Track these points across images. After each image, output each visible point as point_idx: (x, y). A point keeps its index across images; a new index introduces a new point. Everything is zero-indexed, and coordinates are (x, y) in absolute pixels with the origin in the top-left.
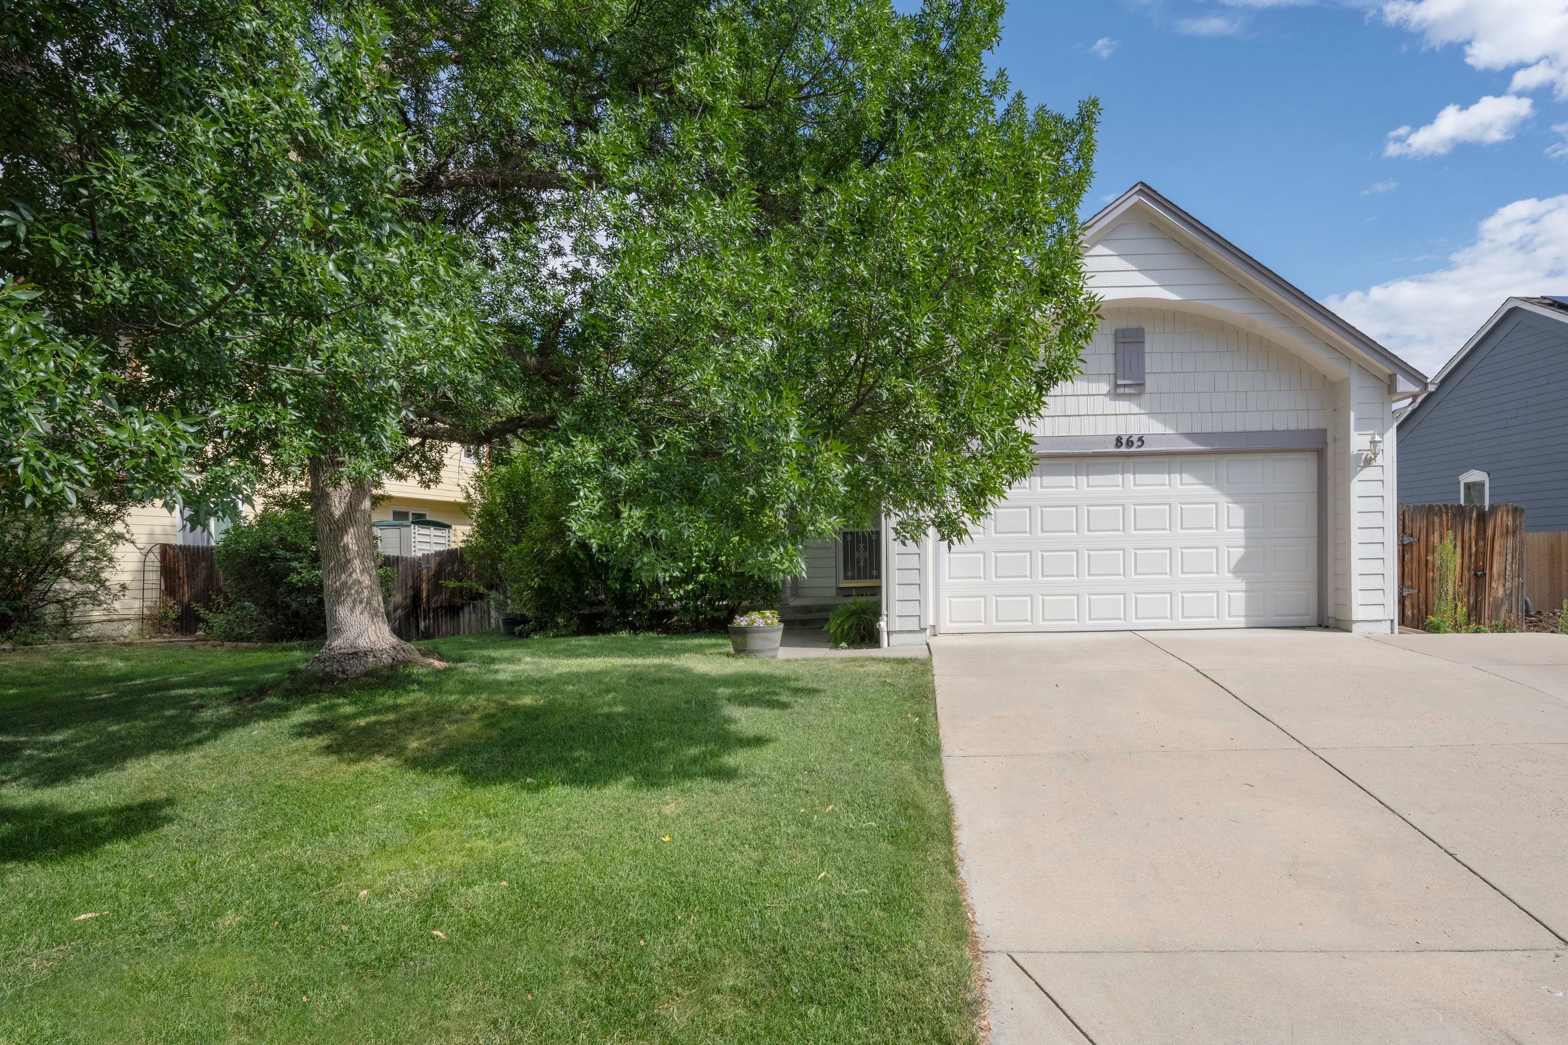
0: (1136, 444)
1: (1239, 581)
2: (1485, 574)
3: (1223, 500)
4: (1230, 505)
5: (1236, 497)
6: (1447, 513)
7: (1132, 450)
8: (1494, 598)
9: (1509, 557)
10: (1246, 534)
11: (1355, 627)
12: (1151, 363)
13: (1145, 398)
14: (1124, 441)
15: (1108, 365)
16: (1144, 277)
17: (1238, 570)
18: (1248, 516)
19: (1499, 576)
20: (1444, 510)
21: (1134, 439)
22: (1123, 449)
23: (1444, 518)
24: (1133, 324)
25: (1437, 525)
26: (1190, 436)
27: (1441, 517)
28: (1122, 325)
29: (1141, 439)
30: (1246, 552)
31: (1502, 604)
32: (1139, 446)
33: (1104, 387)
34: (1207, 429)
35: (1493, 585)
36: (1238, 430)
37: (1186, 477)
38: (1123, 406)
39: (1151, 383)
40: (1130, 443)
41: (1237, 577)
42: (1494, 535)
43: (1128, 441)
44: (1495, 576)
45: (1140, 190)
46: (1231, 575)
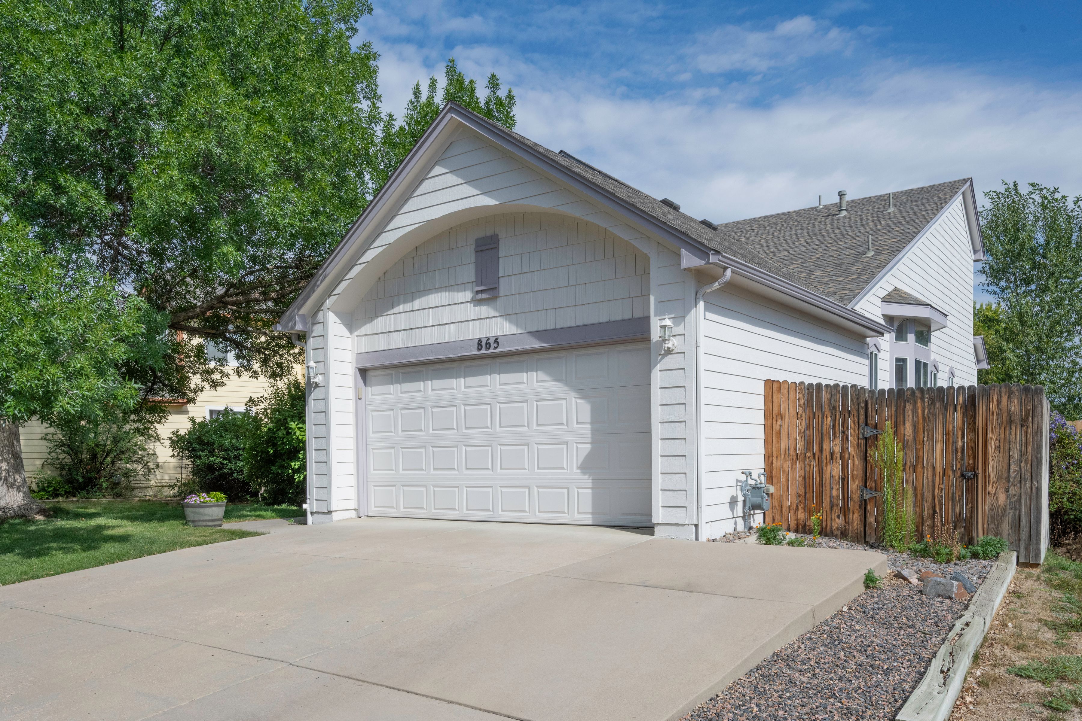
0: (493, 345)
1: (586, 477)
2: (976, 476)
3: (572, 396)
4: (579, 401)
5: (582, 393)
6: (923, 399)
7: (489, 351)
8: (992, 506)
9: (1016, 454)
10: (592, 428)
11: (656, 529)
12: (505, 267)
13: (501, 300)
14: (484, 344)
15: (470, 273)
16: (470, 188)
17: (585, 467)
18: (594, 412)
19: (999, 477)
20: (918, 394)
21: (491, 341)
22: (483, 351)
23: (919, 405)
24: (490, 233)
25: (909, 413)
26: (536, 334)
27: (915, 402)
28: (480, 234)
29: (496, 341)
30: (592, 449)
31: (1004, 514)
32: (495, 348)
33: (468, 295)
34: (551, 326)
35: (989, 488)
36: (578, 324)
37: (541, 375)
38: (485, 310)
39: (505, 287)
40: (488, 345)
41: (584, 474)
42: (987, 425)
43: (486, 344)
44: (993, 478)
45: (451, 108)
46: (579, 471)
